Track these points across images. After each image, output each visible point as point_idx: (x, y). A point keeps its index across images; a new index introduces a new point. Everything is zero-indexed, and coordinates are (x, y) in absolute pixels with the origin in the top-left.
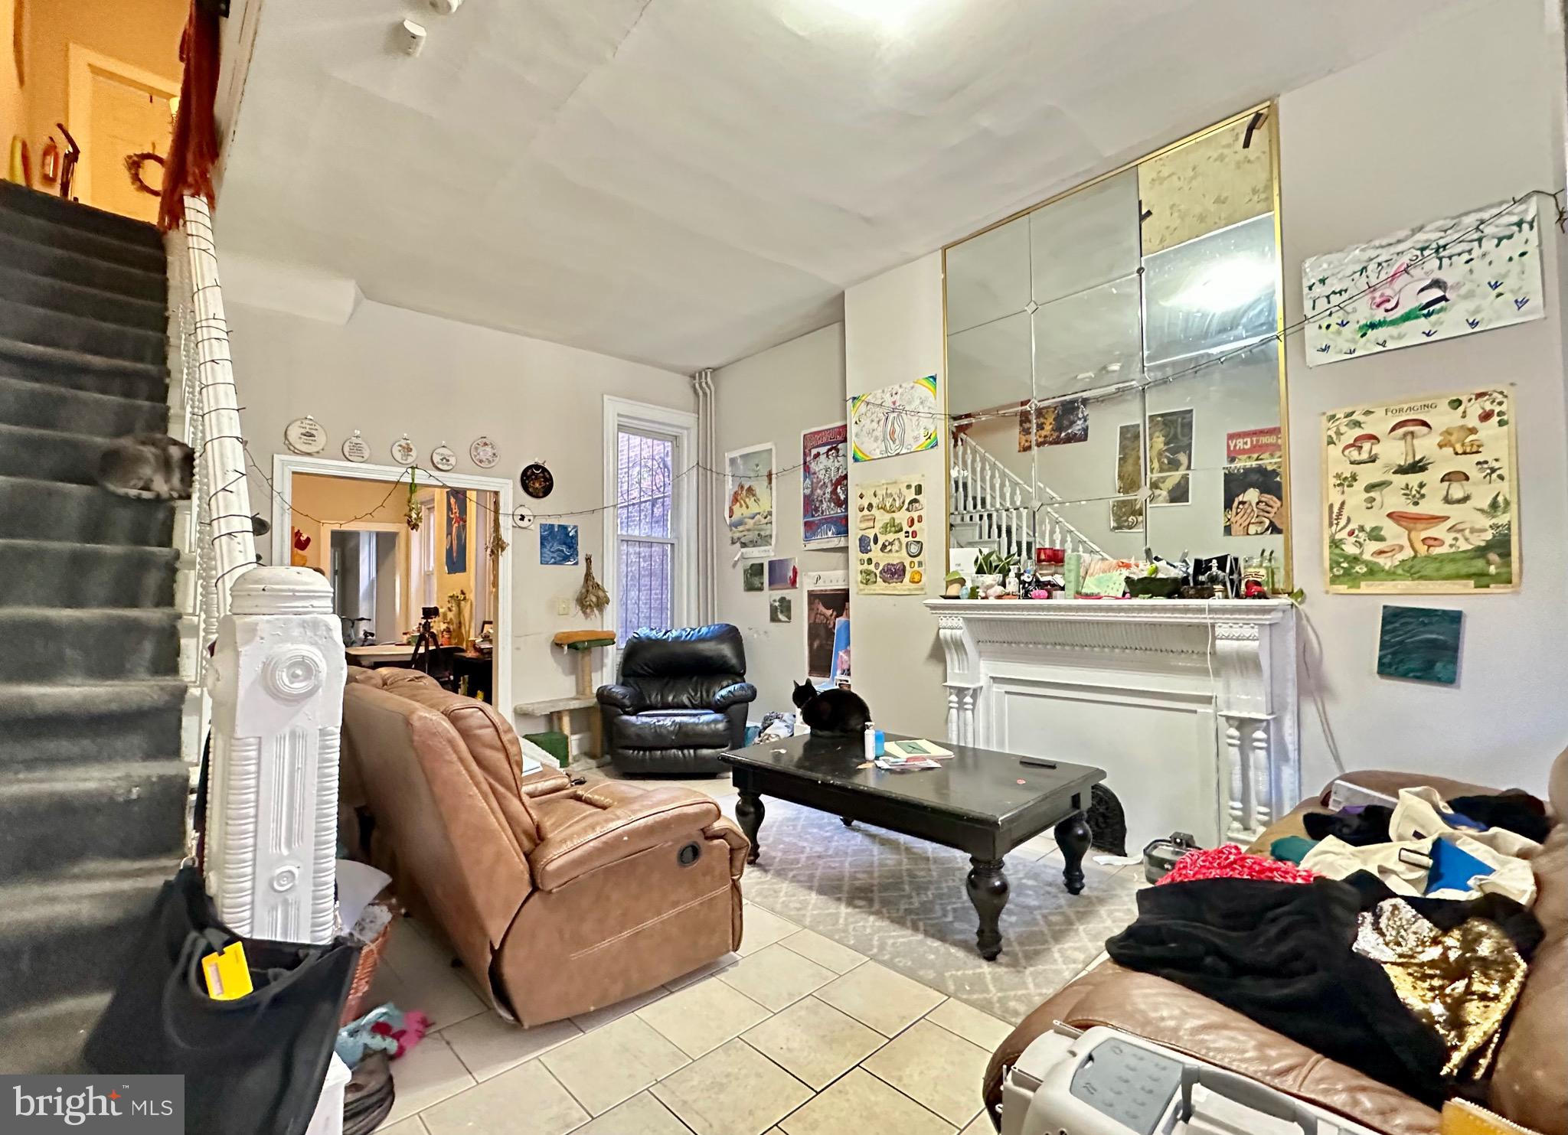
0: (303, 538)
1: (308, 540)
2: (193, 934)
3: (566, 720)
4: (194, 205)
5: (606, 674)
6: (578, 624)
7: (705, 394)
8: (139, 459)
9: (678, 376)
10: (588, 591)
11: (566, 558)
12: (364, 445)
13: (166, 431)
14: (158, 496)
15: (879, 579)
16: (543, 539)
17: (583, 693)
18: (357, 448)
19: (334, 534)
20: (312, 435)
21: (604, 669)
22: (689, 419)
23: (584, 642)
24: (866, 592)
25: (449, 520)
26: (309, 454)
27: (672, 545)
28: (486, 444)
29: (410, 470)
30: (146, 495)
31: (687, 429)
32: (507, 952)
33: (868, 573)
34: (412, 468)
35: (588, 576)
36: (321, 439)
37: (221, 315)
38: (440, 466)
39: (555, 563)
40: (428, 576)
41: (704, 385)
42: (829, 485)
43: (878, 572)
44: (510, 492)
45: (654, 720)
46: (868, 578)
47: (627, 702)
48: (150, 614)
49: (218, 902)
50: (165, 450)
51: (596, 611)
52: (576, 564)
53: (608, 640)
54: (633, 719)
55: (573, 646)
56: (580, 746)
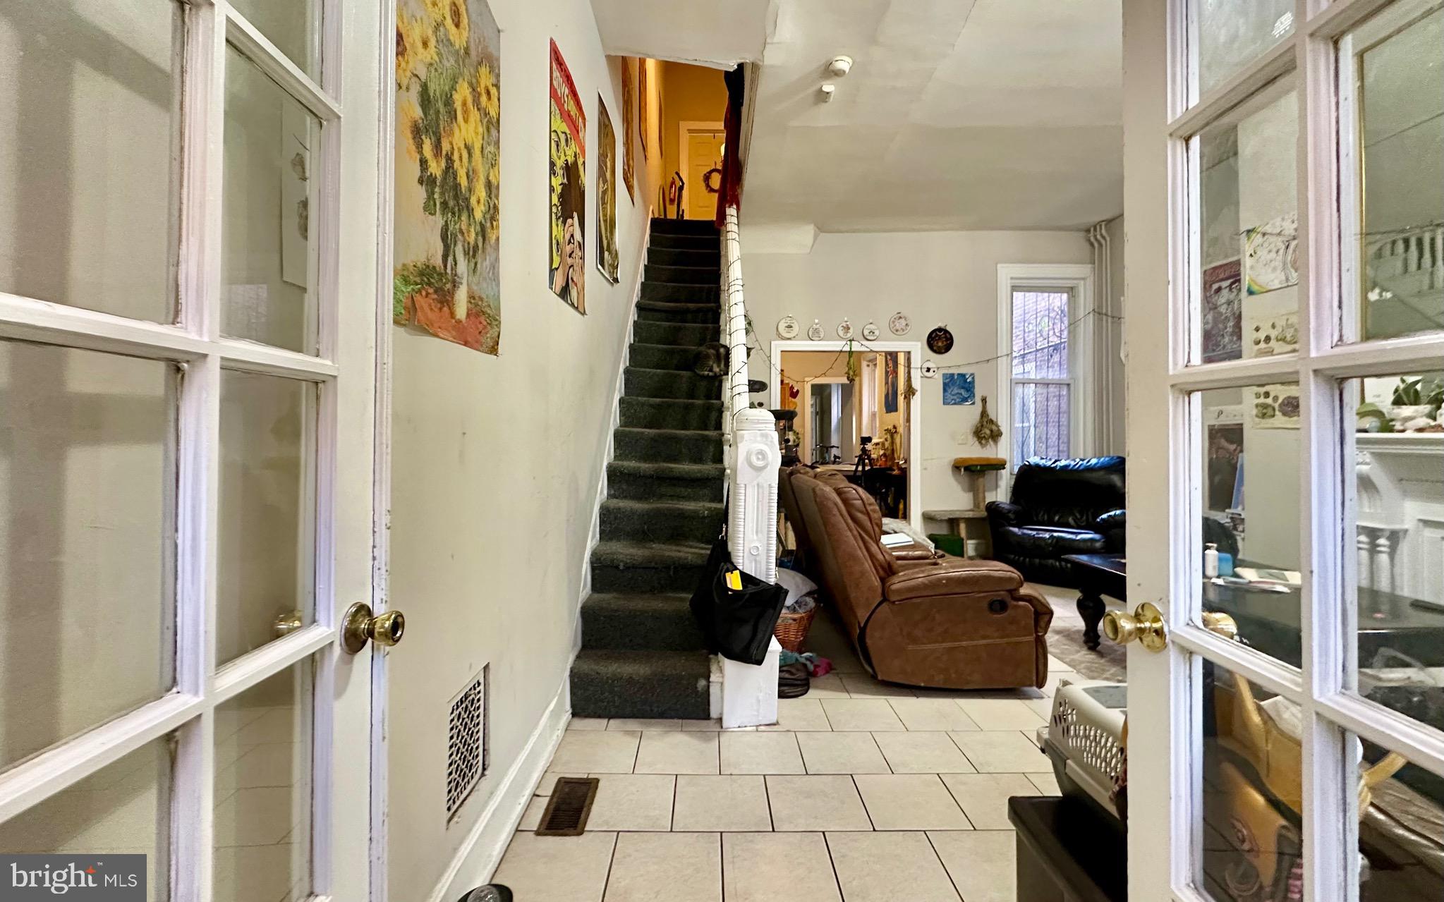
0: (795, 390)
1: (798, 391)
2: (723, 564)
3: (963, 527)
4: (731, 211)
5: (1001, 493)
6: (974, 452)
7: (1100, 245)
8: (707, 357)
9: (1076, 234)
10: (982, 426)
11: (965, 400)
12: (821, 329)
13: (718, 340)
14: (715, 374)
15: (1277, 413)
16: (946, 387)
17: (978, 507)
18: (816, 331)
19: (813, 386)
20: (791, 327)
21: (999, 490)
22: (1084, 270)
23: (977, 466)
24: (1262, 426)
25: (887, 372)
26: (789, 339)
27: (1068, 385)
28: (900, 318)
29: (849, 343)
30: (711, 374)
31: (1083, 279)
32: (868, 630)
33: (1265, 406)
34: (850, 341)
35: (984, 413)
36: (796, 328)
37: (740, 277)
38: (869, 338)
39: (955, 404)
40: (874, 415)
41: (1099, 237)
42: (1231, 318)
43: (1276, 406)
44: (919, 350)
45: (1034, 533)
46: (1265, 412)
47: (1011, 516)
48: (712, 433)
49: (732, 554)
50: (718, 351)
51: (991, 442)
52: (973, 404)
53: (1000, 465)
54: (1016, 530)
55: (967, 469)
56: (976, 549)
